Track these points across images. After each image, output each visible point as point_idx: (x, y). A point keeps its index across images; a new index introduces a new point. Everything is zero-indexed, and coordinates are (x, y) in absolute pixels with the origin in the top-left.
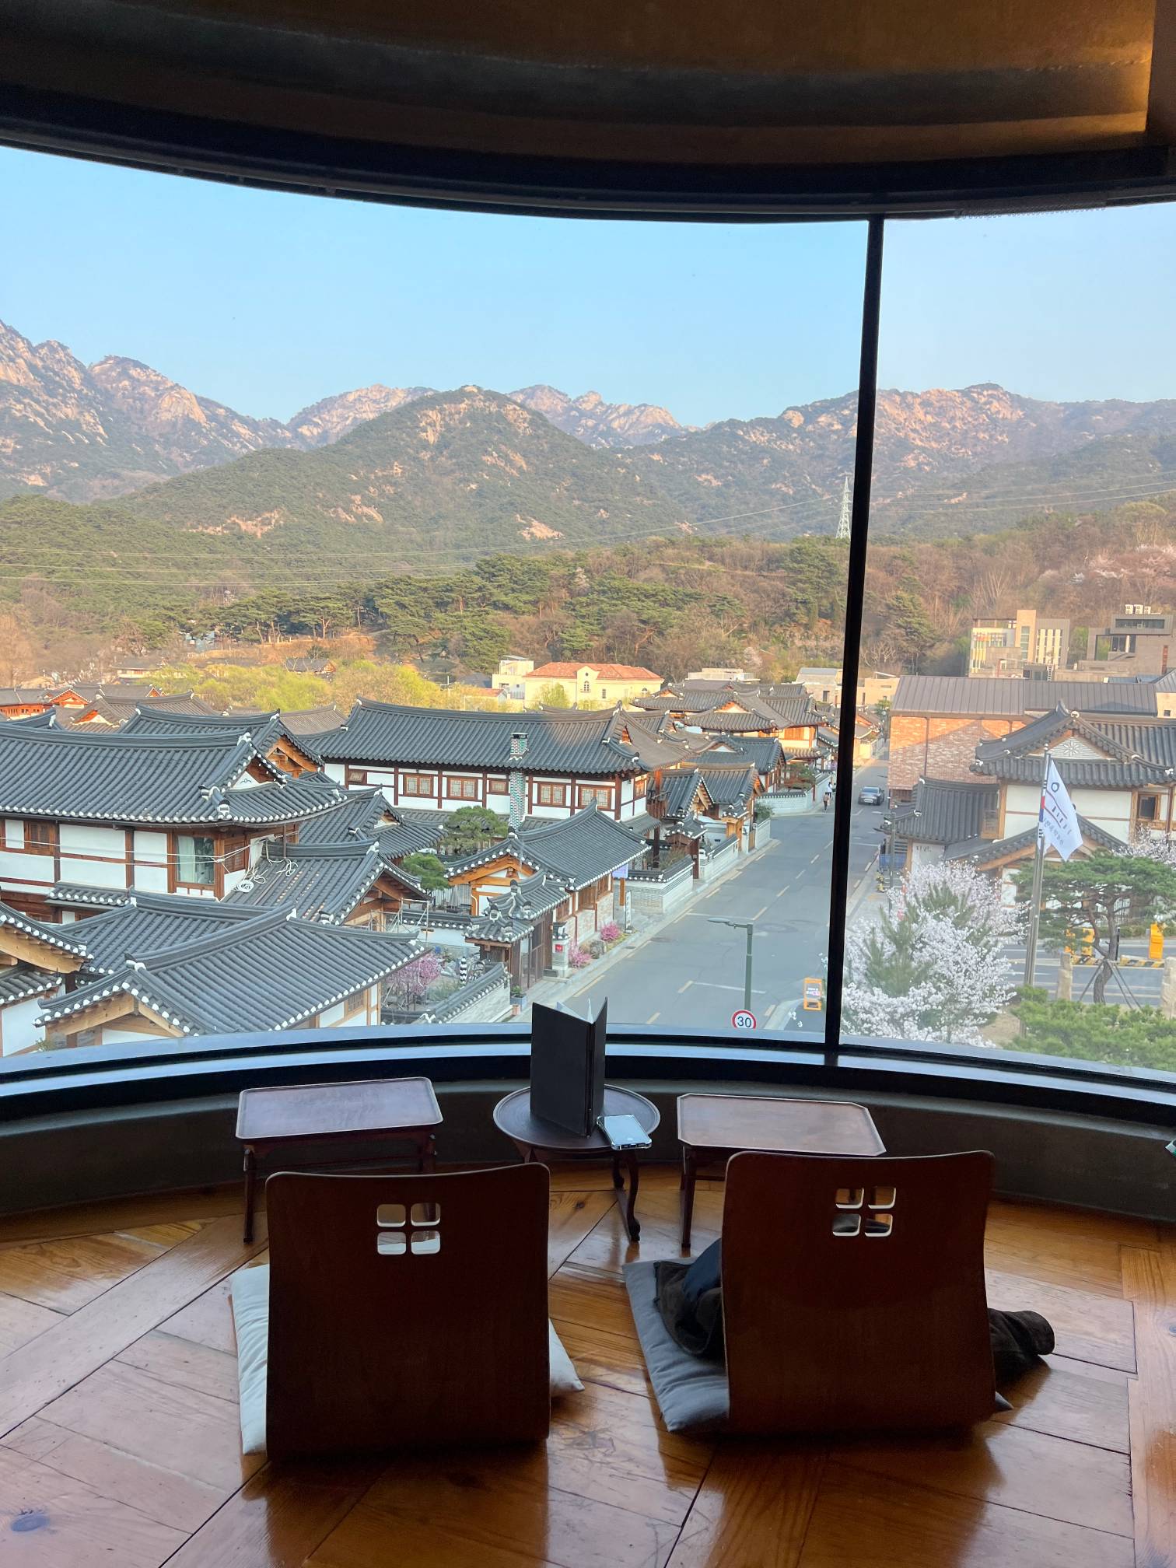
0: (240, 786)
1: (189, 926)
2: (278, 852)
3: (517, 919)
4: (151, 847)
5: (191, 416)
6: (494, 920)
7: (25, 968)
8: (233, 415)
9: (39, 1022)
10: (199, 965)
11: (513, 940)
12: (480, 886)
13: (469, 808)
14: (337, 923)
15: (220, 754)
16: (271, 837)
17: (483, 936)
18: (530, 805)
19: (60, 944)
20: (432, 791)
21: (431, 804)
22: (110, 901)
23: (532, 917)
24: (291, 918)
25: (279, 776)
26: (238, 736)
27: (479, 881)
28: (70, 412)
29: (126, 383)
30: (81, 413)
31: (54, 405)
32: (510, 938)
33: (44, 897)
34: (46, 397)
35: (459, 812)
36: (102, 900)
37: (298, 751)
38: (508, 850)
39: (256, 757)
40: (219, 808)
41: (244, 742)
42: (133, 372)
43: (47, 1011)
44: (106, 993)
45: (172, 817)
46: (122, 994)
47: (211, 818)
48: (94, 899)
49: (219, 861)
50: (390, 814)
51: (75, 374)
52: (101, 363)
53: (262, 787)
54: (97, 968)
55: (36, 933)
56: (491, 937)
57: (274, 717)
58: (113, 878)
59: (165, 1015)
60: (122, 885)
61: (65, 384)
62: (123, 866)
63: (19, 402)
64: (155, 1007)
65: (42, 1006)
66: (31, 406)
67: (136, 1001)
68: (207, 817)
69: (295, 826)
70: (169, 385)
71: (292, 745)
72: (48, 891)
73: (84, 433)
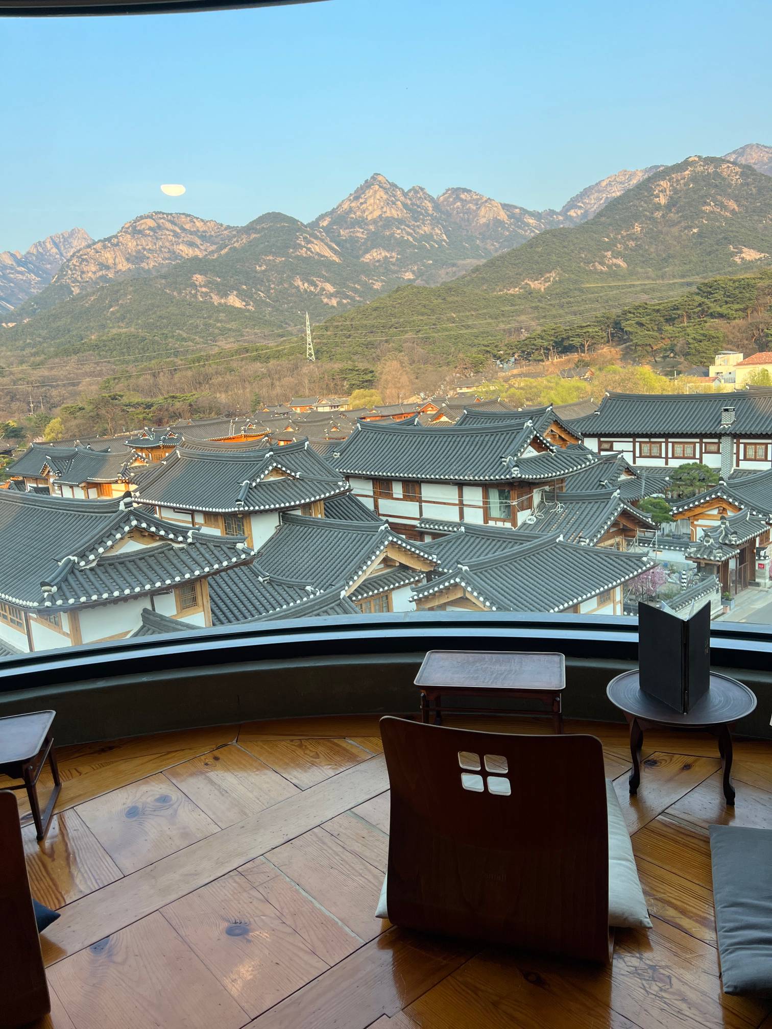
0: (526, 455)
1: (495, 545)
2: (550, 497)
3: (726, 544)
4: (473, 496)
5: (499, 218)
6: (707, 544)
7: (404, 567)
8: (524, 211)
9: (411, 599)
10: (501, 569)
11: (723, 559)
12: (697, 520)
13: (689, 464)
14: (591, 544)
15: (513, 435)
16: (547, 488)
17: (699, 556)
18: (738, 460)
19: (422, 554)
20: (661, 454)
21: (660, 463)
22: (450, 529)
23: (738, 543)
24: (560, 541)
25: (551, 448)
26: (524, 423)
27: (696, 517)
28: (427, 229)
29: (459, 204)
30: (433, 229)
31: (418, 226)
32: (720, 558)
33: (414, 526)
34: (413, 223)
35: (681, 467)
36: (446, 528)
37: (565, 430)
38: (719, 494)
39: (536, 436)
40: (512, 470)
41: (528, 427)
42: (463, 196)
43: (415, 593)
44: (447, 584)
45: (484, 477)
46: (456, 585)
47: (508, 476)
48: (441, 528)
49: (514, 504)
50: (629, 470)
51: (429, 204)
52: (444, 194)
53: (540, 456)
54: (443, 569)
55: (408, 547)
56: (705, 557)
57: (549, 409)
58: (452, 515)
59: (481, 599)
60: (456, 519)
61: (423, 211)
62: (457, 508)
63: (398, 228)
64: (475, 594)
65: (413, 590)
66: (404, 229)
67: (464, 590)
68: (505, 476)
69: (562, 480)
70: (485, 199)
71: (561, 427)
72: (416, 523)
73: (435, 241)
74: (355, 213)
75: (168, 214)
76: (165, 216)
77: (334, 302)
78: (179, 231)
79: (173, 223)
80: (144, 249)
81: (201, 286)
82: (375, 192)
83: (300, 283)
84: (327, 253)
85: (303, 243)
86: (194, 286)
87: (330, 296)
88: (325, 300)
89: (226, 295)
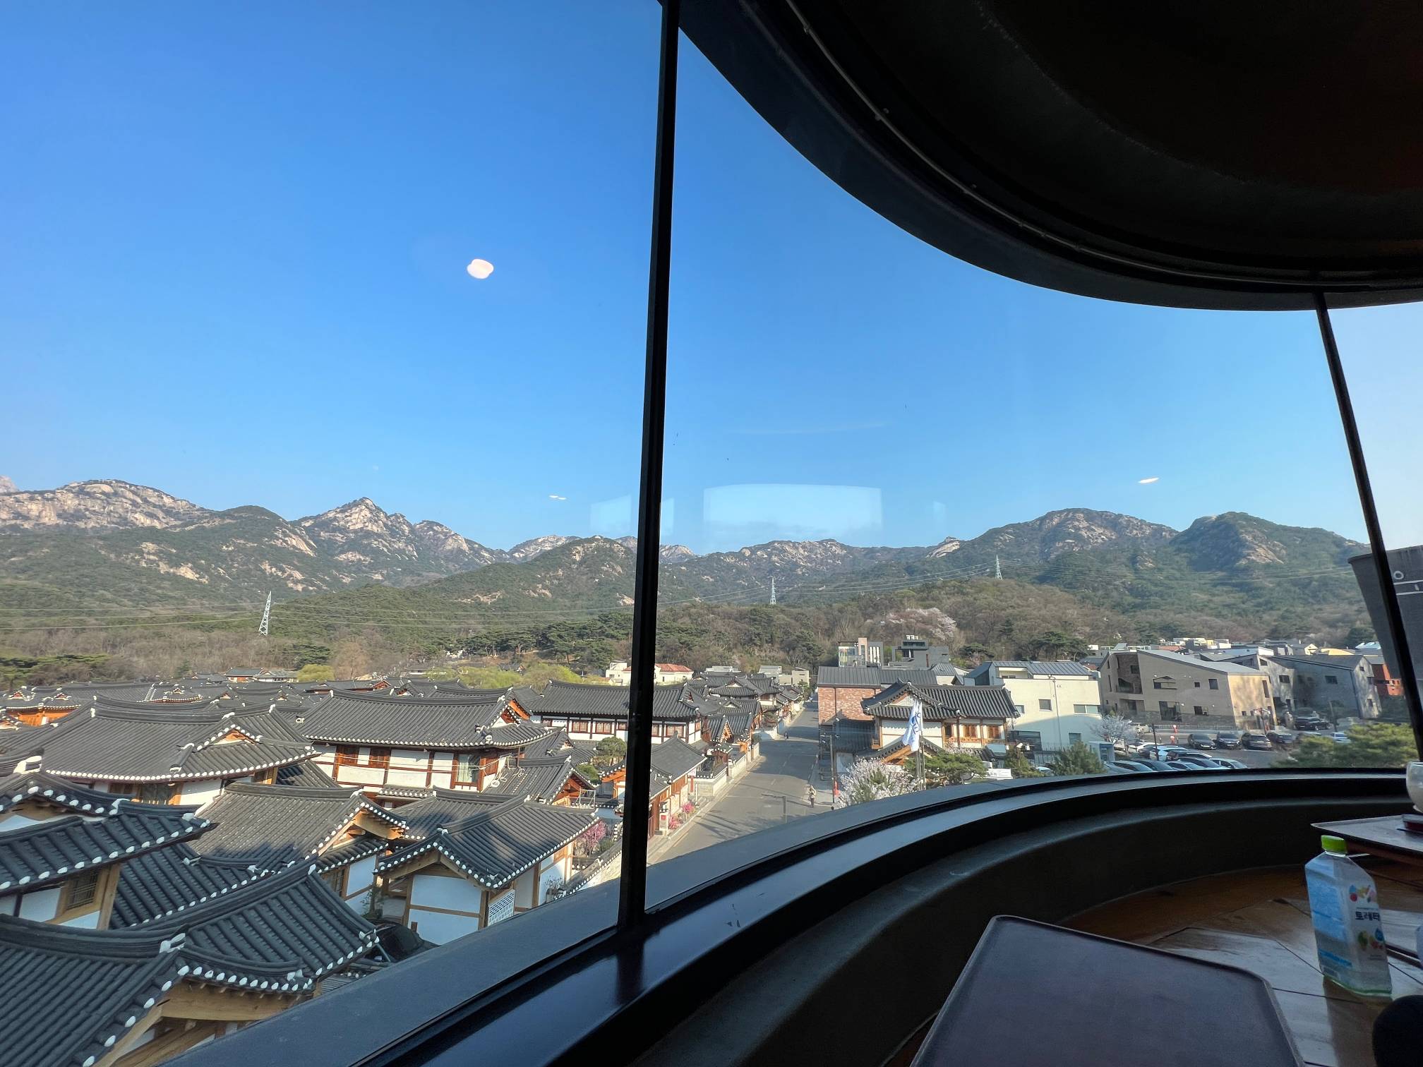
0: (497, 725)
2: (515, 763)
5: (462, 548)
7: (370, 836)
8: (482, 547)
9: (376, 871)
12: (619, 782)
15: (488, 708)
16: (511, 755)
19: (392, 820)
20: (587, 730)
21: (585, 737)
22: (416, 795)
24: (527, 801)
25: (517, 720)
27: (619, 779)
28: (401, 545)
29: (431, 532)
30: (406, 546)
31: (394, 542)
34: (390, 538)
35: (604, 740)
36: (411, 794)
37: (521, 708)
39: (507, 709)
40: (485, 738)
41: (501, 701)
42: (435, 528)
43: (382, 863)
44: (423, 850)
45: (458, 744)
46: (433, 849)
47: (481, 743)
48: (406, 794)
49: (481, 769)
50: (569, 742)
51: (406, 528)
52: (420, 524)
53: (508, 726)
54: (410, 835)
55: (380, 814)
57: (511, 689)
58: (418, 781)
60: (422, 784)
61: (401, 533)
62: (425, 774)
63: (376, 540)
64: (452, 858)
66: (381, 542)
67: (440, 855)
68: (479, 743)
69: (523, 749)
70: (452, 533)
71: (518, 705)
72: (379, 790)
73: (406, 555)
74: (338, 522)
75: (131, 485)
76: (128, 486)
77: (300, 587)
78: (139, 501)
79: (134, 493)
80: (87, 510)
81: (149, 553)
82: (361, 510)
83: (268, 567)
84: (304, 547)
85: (280, 536)
86: (141, 553)
87: (296, 582)
88: (291, 585)
89: (178, 566)
